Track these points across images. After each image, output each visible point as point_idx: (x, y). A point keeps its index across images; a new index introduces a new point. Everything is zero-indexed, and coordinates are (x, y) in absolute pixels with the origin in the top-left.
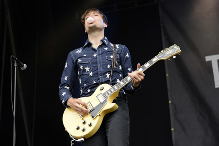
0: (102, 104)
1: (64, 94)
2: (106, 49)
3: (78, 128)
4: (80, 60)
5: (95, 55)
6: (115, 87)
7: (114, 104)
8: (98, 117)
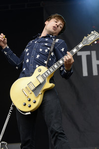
3: (25, 105)
8: (40, 96)
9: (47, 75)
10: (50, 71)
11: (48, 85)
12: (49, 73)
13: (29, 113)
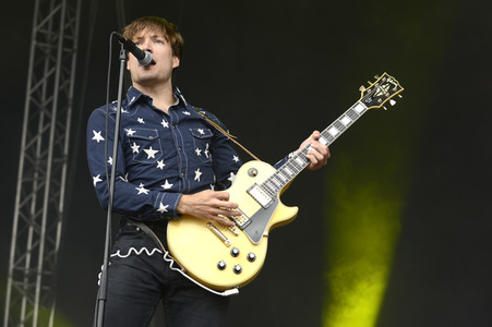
2: (187, 113)
4: (130, 132)
5: (165, 124)
6: (287, 170)
7: (297, 208)
9: (278, 183)
10: (285, 173)
11: (285, 213)
12: (284, 179)
13: (236, 291)
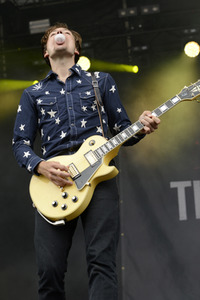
0: (93, 167)
1: (27, 154)
2: (79, 82)
4: (39, 101)
5: (63, 92)
6: (114, 141)
7: (113, 168)
8: (87, 188)
9: (105, 150)
11: (106, 170)
13: (62, 222)
